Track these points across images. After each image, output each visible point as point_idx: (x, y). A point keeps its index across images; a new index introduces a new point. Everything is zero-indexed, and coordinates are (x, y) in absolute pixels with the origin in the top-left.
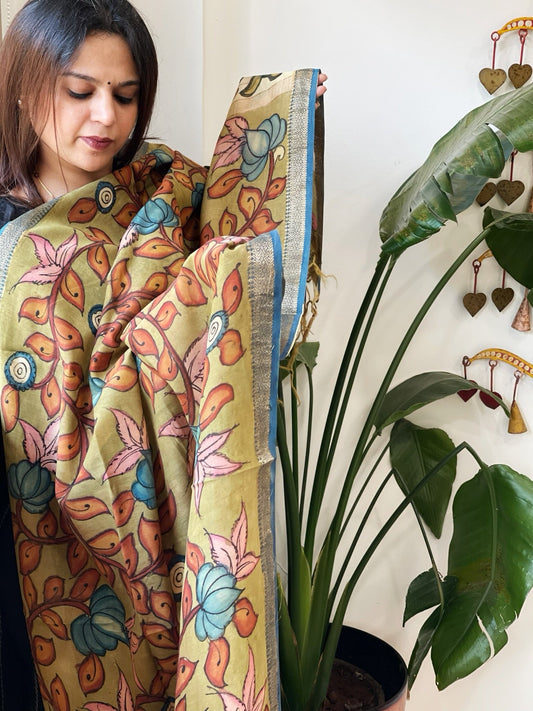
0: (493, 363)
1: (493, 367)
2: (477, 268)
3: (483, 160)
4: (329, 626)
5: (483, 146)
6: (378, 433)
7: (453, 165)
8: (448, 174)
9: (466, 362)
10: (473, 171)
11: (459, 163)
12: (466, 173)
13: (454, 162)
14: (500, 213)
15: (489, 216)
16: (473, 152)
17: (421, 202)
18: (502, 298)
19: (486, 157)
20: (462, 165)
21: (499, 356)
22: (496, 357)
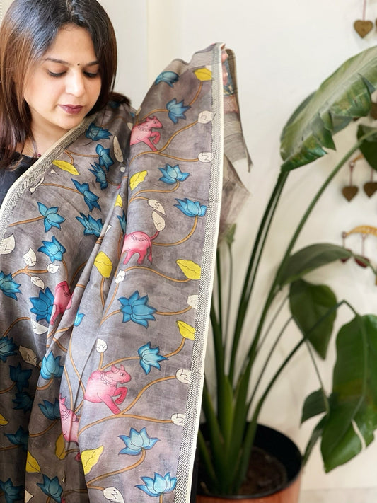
0: (364, 236)
1: (364, 239)
2: (352, 168)
3: (356, 104)
4: (247, 424)
5: (356, 92)
6: (280, 289)
7: (334, 108)
8: (330, 114)
9: (344, 236)
10: (349, 113)
11: (338, 107)
12: (344, 115)
13: (335, 105)
14: (369, 129)
15: (361, 131)
16: (348, 97)
17: (310, 134)
18: (371, 188)
19: (358, 101)
20: (340, 108)
21: (368, 231)
22: (365, 231)
